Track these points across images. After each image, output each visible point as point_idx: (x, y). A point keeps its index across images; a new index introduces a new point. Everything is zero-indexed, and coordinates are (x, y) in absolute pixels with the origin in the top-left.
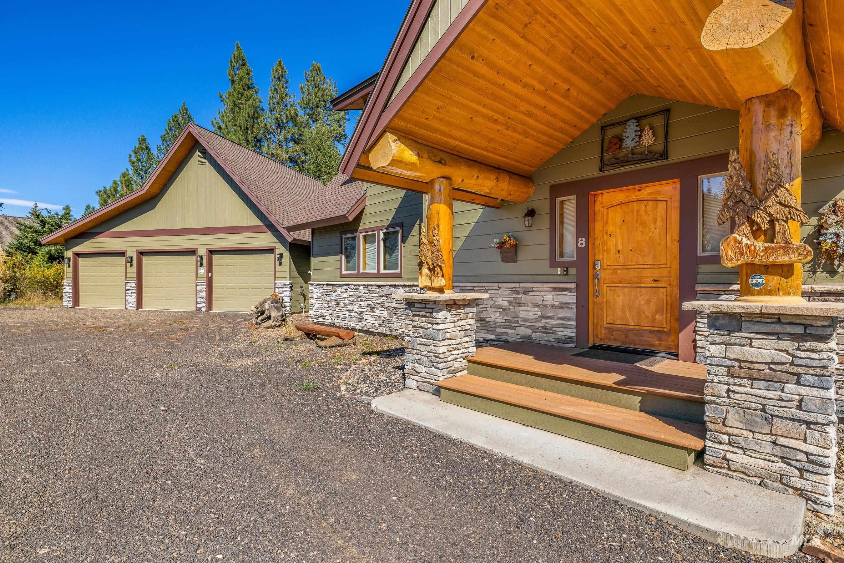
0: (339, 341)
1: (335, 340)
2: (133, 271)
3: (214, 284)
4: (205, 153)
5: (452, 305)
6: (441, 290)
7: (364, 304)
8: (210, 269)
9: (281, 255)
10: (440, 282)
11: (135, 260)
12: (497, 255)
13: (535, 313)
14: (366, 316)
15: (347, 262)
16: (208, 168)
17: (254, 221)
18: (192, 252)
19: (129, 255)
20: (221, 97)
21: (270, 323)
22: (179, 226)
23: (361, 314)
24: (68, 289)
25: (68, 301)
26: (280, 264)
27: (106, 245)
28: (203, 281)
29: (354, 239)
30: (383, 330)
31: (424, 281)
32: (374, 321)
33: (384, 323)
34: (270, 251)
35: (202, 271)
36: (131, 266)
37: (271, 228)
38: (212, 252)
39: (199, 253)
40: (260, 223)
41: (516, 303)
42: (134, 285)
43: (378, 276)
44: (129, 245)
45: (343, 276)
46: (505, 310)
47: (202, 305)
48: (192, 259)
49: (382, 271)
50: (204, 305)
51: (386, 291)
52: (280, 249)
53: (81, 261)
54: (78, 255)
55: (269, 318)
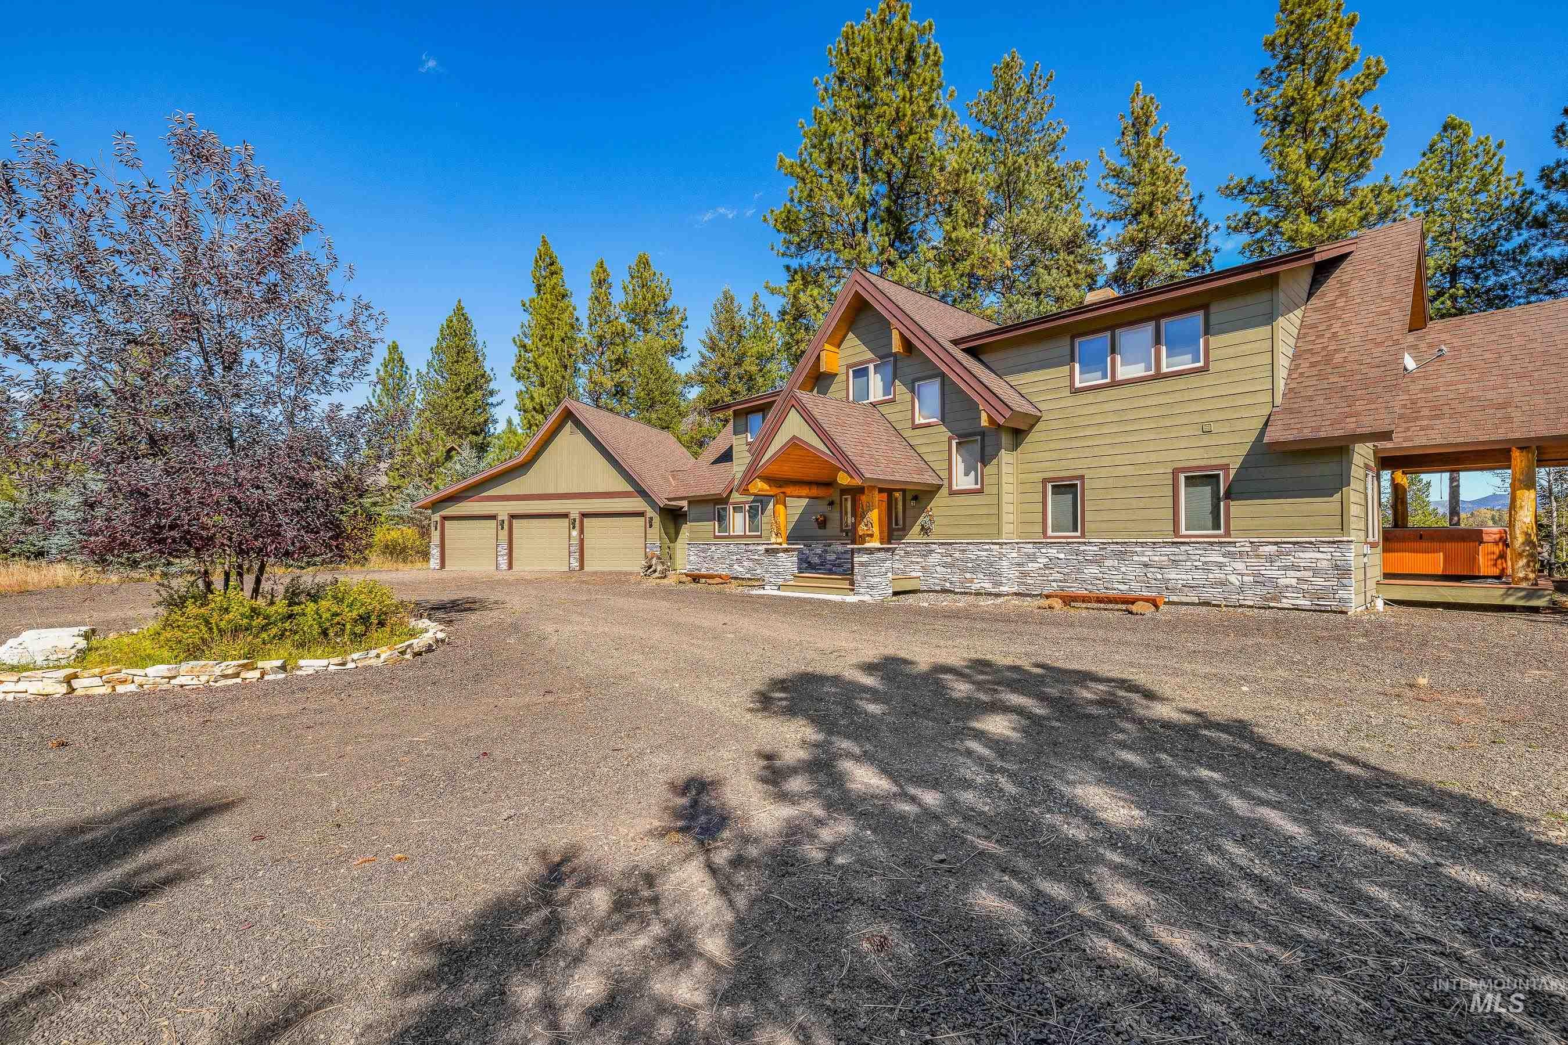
0: (721, 581)
1: (718, 580)
2: (504, 534)
3: (585, 546)
4: (578, 424)
5: (786, 550)
6: (781, 544)
7: (735, 558)
8: (582, 532)
9: (651, 519)
10: (780, 540)
11: (506, 523)
12: (816, 525)
13: (833, 557)
14: (736, 567)
15: (719, 526)
16: (580, 437)
17: (626, 487)
18: (565, 516)
19: (500, 518)
20: (524, 305)
21: (657, 575)
22: (551, 490)
23: (731, 566)
24: (435, 552)
25: (434, 562)
26: (651, 526)
27: (476, 509)
28: (575, 542)
29: (724, 509)
30: (748, 576)
31: (773, 540)
32: (741, 569)
33: (749, 570)
34: (641, 514)
35: (575, 533)
36: (503, 528)
37: (643, 493)
38: (584, 515)
39: (572, 516)
40: (630, 489)
41: (826, 551)
42: (506, 546)
43: (745, 536)
44: (500, 508)
45: (716, 537)
46: (820, 556)
47: (575, 564)
48: (565, 522)
49: (748, 533)
50: (577, 564)
51: (751, 547)
52: (650, 513)
53: (448, 524)
54: (445, 518)
55: (655, 571)
